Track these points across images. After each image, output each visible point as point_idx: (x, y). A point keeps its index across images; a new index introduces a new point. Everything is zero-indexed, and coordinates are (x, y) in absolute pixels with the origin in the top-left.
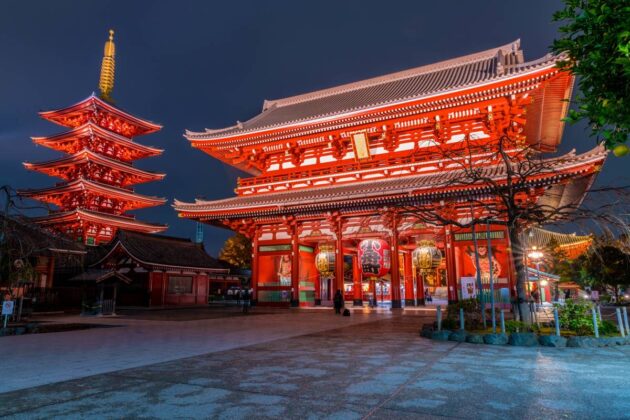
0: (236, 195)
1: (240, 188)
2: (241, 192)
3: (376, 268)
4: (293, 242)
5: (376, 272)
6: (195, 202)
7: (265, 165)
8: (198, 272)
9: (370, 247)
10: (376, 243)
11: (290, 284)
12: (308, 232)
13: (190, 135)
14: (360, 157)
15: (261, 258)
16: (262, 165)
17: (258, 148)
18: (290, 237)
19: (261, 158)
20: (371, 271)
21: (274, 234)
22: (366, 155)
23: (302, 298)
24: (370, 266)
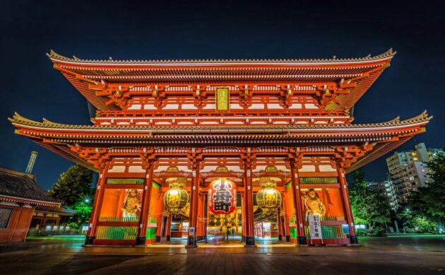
0: (92, 124)
1: (97, 118)
2: (98, 122)
3: (227, 205)
4: (148, 176)
5: (227, 210)
6: (42, 121)
7: (126, 104)
8: (21, 204)
9: (222, 186)
10: (228, 183)
11: (137, 220)
12: (165, 168)
13: (54, 57)
14: (220, 108)
15: (107, 191)
16: (124, 103)
17: (125, 85)
18: (144, 171)
19: (125, 95)
20: (222, 209)
21: (127, 167)
22: (226, 108)
23: (149, 236)
24: (223, 204)
